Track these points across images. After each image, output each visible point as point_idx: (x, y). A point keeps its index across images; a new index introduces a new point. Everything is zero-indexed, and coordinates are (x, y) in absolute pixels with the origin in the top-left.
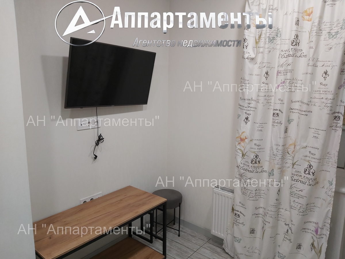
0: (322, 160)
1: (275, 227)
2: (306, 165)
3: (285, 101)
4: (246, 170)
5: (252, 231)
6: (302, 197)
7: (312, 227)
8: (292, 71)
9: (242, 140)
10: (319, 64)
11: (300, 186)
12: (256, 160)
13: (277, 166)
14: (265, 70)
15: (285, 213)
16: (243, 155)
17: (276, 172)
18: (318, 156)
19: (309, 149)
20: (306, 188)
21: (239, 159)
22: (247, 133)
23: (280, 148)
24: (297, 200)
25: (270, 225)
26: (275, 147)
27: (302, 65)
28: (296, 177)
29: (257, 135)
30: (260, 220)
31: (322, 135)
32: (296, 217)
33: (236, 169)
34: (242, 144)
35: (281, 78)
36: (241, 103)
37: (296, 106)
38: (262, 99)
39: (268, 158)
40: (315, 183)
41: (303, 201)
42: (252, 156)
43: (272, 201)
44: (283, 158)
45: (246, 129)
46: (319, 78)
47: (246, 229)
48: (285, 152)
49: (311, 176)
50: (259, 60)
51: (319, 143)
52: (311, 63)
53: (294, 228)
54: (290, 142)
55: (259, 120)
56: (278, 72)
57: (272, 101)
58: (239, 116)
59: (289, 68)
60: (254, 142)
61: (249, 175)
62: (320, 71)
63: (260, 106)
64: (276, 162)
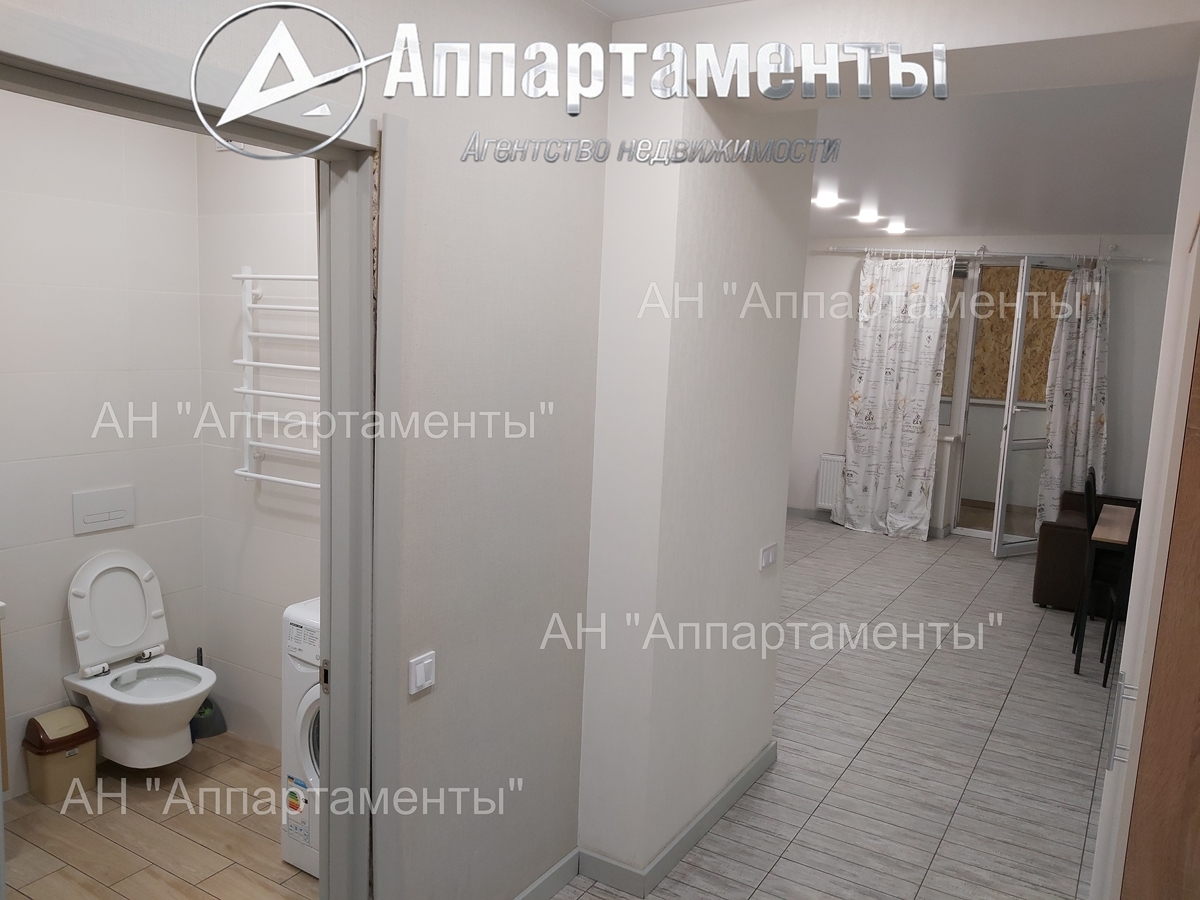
0: (927, 411)
1: (888, 479)
2: (915, 417)
3: (896, 361)
4: (860, 427)
5: (865, 489)
6: (911, 444)
7: (920, 473)
8: (902, 335)
9: (855, 399)
10: (924, 330)
11: (909, 435)
12: (870, 418)
13: (890, 420)
14: (878, 333)
15: (896, 465)
16: (856, 414)
17: (889, 425)
18: (924, 407)
19: (917, 402)
20: (914, 436)
21: (853, 419)
22: (861, 392)
23: (893, 402)
24: (907, 448)
25: (883, 476)
26: (887, 403)
27: (910, 328)
28: (906, 428)
29: (871, 393)
30: (873, 477)
31: (927, 388)
32: (907, 463)
33: (849, 429)
34: (856, 403)
35: (893, 340)
36: (854, 362)
37: (906, 365)
38: (875, 359)
39: (880, 416)
40: (923, 432)
41: (912, 448)
42: (866, 413)
43: (885, 452)
44: (895, 412)
45: (859, 388)
46: (924, 341)
47: (858, 487)
48: (896, 407)
49: (919, 425)
50: (872, 323)
51: (924, 396)
52: (918, 329)
53: (905, 475)
54: (901, 398)
55: (872, 378)
56: (890, 336)
57: (885, 361)
58: (852, 376)
59: (900, 332)
60: (868, 399)
61: (863, 431)
62: (925, 336)
63: (874, 365)
64: (889, 416)
